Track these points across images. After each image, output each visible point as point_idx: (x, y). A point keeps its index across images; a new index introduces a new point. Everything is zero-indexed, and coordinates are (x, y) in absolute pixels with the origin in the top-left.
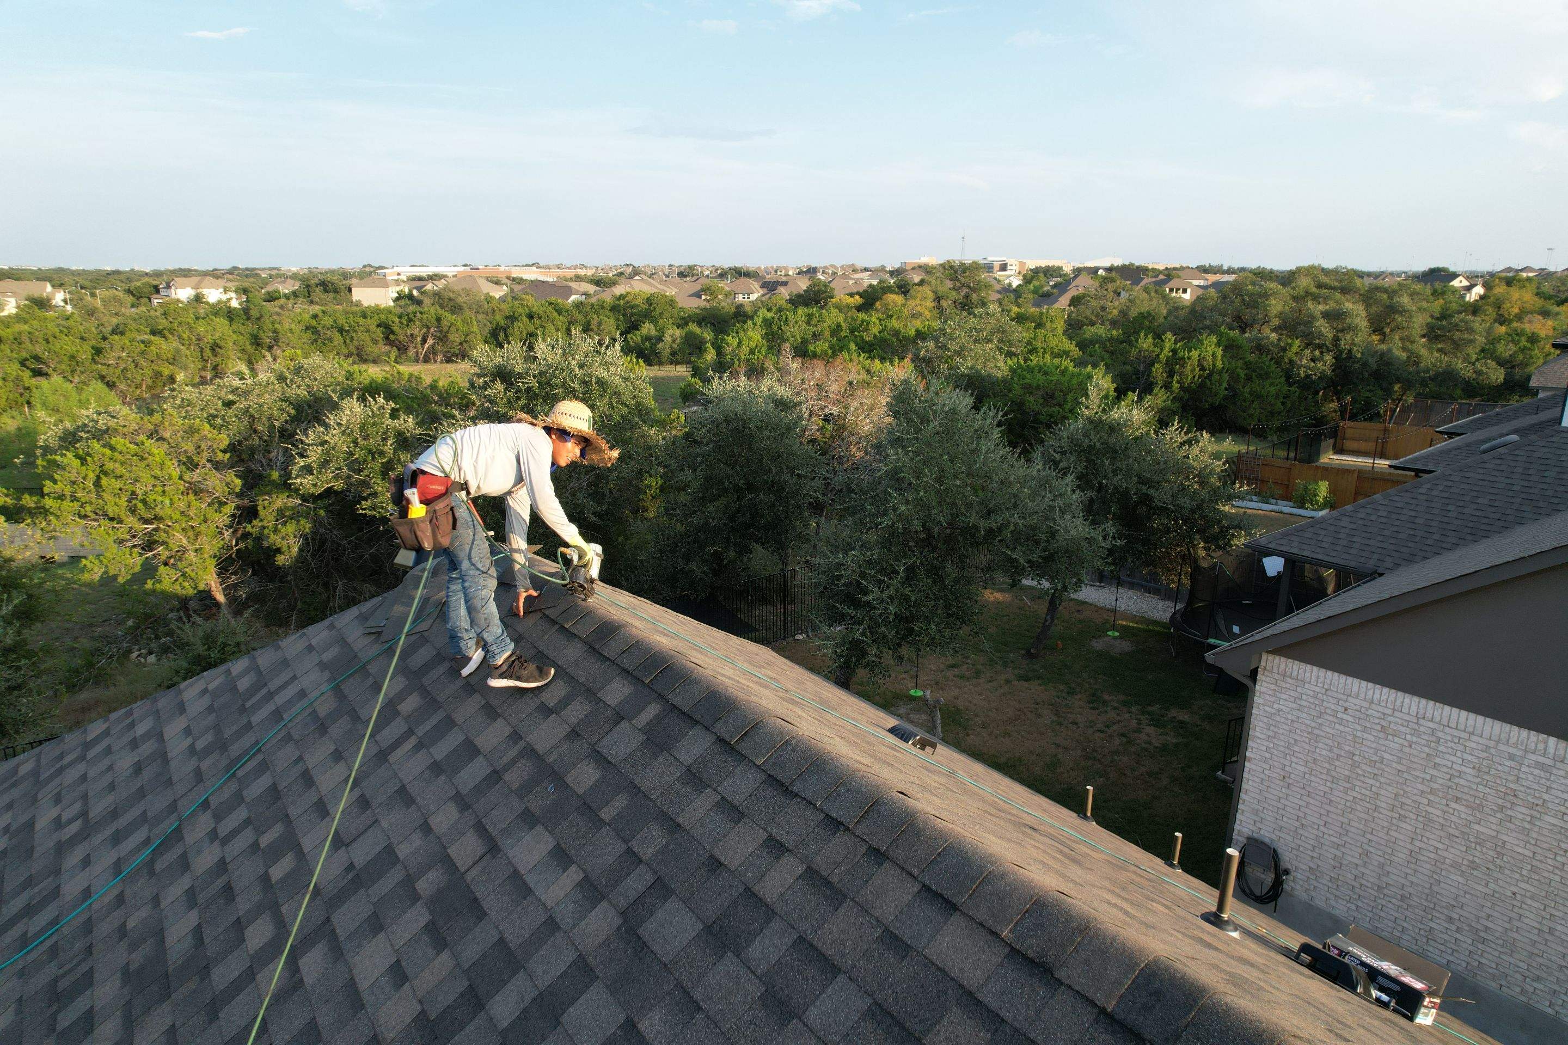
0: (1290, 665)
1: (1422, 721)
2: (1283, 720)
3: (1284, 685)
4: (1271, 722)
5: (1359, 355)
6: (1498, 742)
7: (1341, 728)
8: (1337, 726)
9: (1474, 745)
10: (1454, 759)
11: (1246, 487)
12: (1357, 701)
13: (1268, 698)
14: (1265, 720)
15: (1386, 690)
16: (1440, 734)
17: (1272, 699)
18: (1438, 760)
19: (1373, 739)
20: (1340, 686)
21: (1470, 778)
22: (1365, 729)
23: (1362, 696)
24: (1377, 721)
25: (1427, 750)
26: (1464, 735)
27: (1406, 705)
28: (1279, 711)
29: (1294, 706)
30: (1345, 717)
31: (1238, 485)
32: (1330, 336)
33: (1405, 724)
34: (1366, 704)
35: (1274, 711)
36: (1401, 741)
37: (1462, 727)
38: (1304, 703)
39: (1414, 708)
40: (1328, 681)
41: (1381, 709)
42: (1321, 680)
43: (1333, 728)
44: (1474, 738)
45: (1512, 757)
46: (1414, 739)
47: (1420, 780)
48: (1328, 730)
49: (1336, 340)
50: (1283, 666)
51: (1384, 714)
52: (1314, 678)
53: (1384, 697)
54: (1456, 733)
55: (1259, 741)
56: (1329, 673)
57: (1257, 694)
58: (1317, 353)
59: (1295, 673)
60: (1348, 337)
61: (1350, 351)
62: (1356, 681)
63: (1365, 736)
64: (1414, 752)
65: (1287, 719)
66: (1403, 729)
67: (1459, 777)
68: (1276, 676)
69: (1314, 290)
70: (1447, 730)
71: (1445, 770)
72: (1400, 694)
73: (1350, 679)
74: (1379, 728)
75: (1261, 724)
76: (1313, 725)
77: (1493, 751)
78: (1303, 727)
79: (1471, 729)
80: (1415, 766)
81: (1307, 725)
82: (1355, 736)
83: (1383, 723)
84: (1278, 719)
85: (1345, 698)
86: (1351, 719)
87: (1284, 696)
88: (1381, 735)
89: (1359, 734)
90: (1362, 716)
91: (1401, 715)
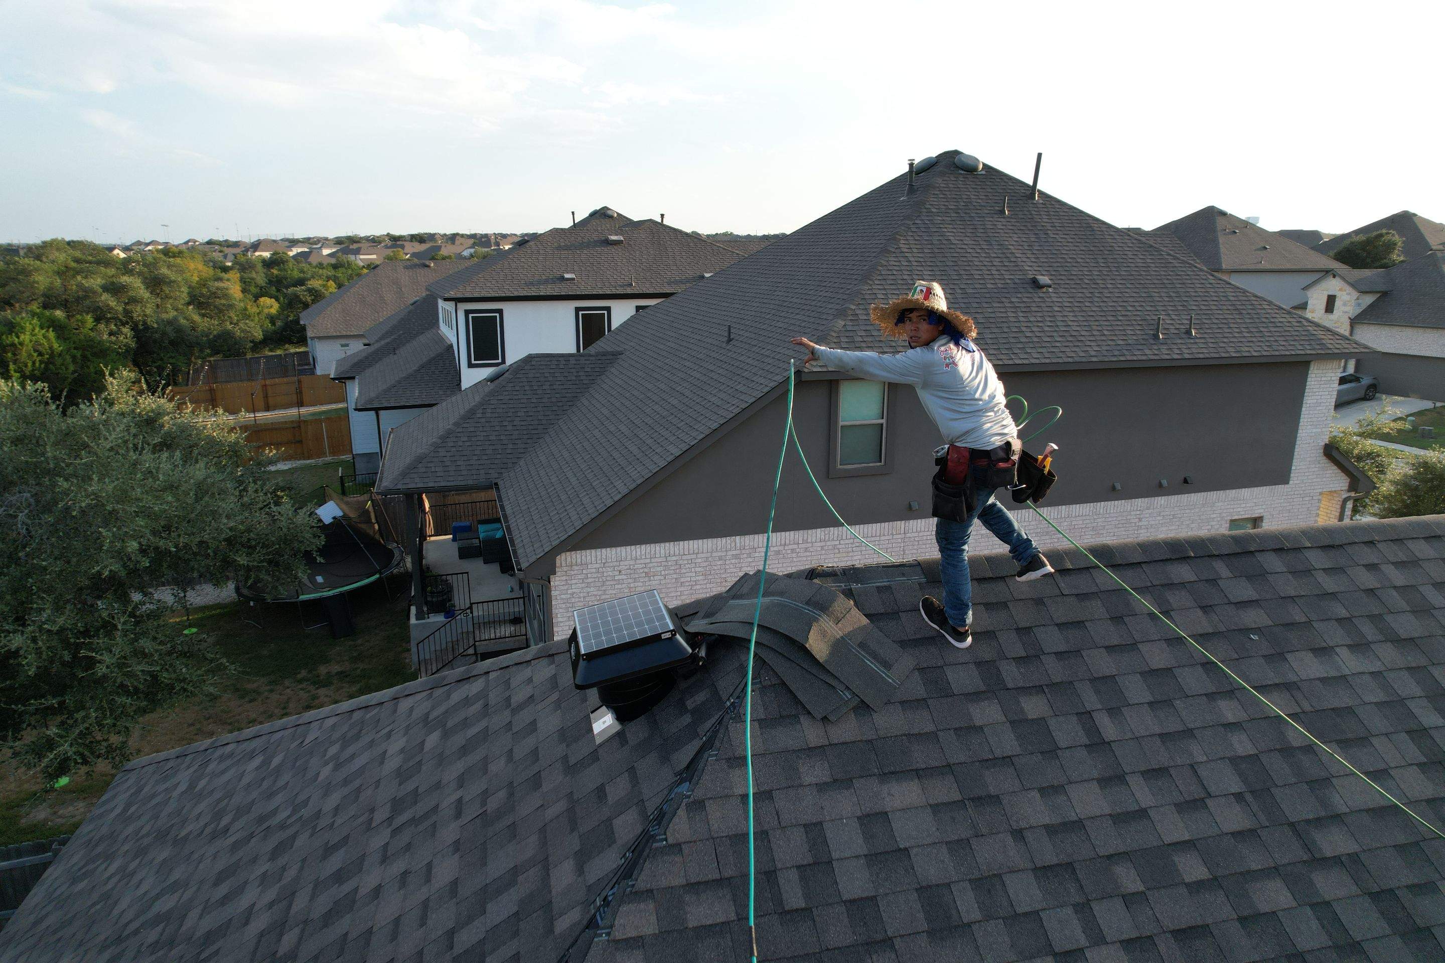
0: (574, 556)
1: (669, 559)
2: (577, 600)
3: (573, 573)
4: (568, 605)
5: (155, 326)
6: (712, 552)
7: (620, 586)
8: (617, 586)
9: (700, 560)
10: (690, 574)
11: (274, 452)
12: (626, 563)
13: (562, 588)
14: (564, 606)
15: (643, 547)
16: (681, 562)
17: (566, 587)
18: (682, 580)
19: (641, 584)
20: (613, 556)
21: (701, 582)
22: (635, 581)
23: (629, 557)
24: (642, 571)
25: (675, 576)
26: (694, 556)
27: (657, 552)
28: (572, 594)
29: (583, 585)
30: (620, 577)
31: (267, 452)
32: (120, 309)
33: (659, 564)
34: (632, 563)
35: (569, 596)
36: (659, 577)
37: (691, 552)
38: (590, 580)
39: (662, 551)
40: (604, 557)
41: (642, 561)
42: (599, 557)
43: (614, 589)
44: (699, 556)
45: (720, 558)
46: (666, 572)
47: (675, 598)
48: (611, 592)
49: (127, 312)
50: (569, 559)
51: (645, 564)
52: (593, 559)
53: (643, 552)
54: (689, 557)
55: (562, 624)
56: (604, 550)
57: (553, 589)
58: (113, 327)
59: (579, 561)
60: (138, 309)
61: (145, 323)
62: (623, 549)
63: (636, 584)
64: (668, 581)
65: (580, 598)
66: (659, 569)
67: (696, 585)
68: (565, 569)
69: (73, 265)
70: (684, 557)
71: (687, 584)
72: (652, 545)
73: (619, 549)
74: (644, 575)
75: (561, 610)
76: (600, 593)
77: (710, 559)
78: (593, 598)
79: (696, 551)
80: (670, 590)
81: (595, 595)
82: (630, 588)
83: (646, 570)
84: (573, 600)
85: (618, 564)
86: (625, 577)
87: (573, 582)
88: (647, 579)
89: (632, 585)
90: (632, 572)
91: (656, 560)
